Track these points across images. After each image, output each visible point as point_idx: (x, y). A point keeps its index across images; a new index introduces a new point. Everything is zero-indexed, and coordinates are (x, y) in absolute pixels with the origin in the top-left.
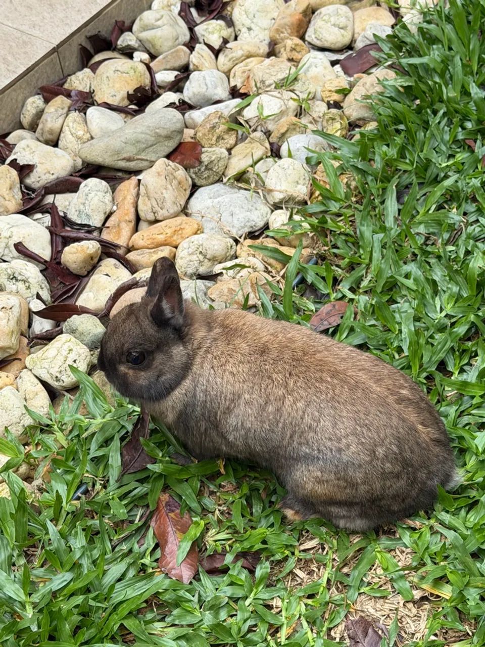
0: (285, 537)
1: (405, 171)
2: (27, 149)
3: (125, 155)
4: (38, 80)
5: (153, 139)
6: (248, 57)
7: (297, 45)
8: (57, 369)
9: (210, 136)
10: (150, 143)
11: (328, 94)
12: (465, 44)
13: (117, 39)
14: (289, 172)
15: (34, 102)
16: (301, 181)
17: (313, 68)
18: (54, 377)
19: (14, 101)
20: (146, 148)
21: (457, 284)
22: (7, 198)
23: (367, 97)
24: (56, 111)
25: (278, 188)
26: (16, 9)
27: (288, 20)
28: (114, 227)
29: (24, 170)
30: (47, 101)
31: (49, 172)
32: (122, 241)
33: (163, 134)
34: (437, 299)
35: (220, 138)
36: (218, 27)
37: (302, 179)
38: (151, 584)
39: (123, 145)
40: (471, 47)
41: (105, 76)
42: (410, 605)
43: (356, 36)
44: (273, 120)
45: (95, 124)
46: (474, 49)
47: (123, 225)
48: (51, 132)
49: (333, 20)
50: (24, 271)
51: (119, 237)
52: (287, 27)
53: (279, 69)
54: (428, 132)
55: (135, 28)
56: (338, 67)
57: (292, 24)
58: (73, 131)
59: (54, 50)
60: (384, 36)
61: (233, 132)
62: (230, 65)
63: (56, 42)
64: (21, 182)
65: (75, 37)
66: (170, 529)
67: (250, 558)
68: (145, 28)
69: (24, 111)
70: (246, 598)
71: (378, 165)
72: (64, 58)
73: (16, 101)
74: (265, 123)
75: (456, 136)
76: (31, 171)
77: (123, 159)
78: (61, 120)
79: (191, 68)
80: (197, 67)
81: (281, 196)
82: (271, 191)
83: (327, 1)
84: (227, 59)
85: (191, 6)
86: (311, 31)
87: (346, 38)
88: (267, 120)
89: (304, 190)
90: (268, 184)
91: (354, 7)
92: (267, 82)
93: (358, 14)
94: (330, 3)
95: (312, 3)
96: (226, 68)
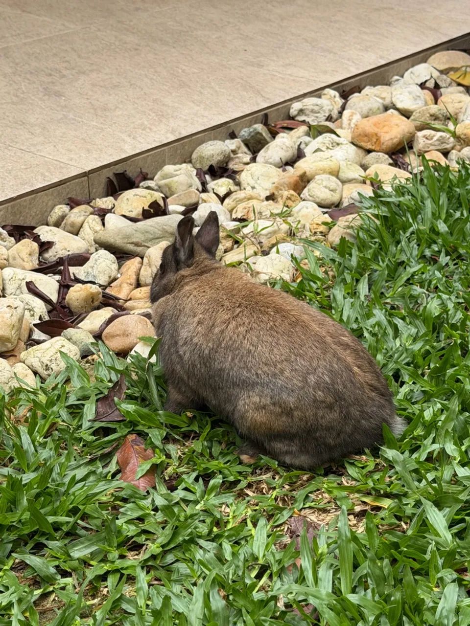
0: (240, 468)
1: (376, 271)
2: (50, 232)
3: (134, 240)
4: (68, 194)
5: (160, 232)
6: (249, 199)
7: (292, 195)
8: (48, 358)
10: (157, 236)
11: (315, 226)
12: (436, 201)
13: (140, 182)
14: (275, 262)
15: (61, 208)
16: (286, 271)
17: (305, 209)
18: (44, 365)
19: (44, 204)
20: (153, 239)
21: (416, 327)
22: (26, 260)
23: (349, 227)
24: (80, 212)
25: (264, 271)
26: (58, 150)
27: (286, 180)
28: (116, 287)
29: (45, 246)
30: (72, 208)
31: (66, 249)
32: (122, 295)
33: (169, 231)
34: (398, 340)
36: (226, 183)
37: (286, 270)
38: (109, 486)
39: (134, 232)
40: (441, 202)
41: (125, 198)
42: (352, 517)
43: (343, 200)
44: (266, 235)
45: (111, 223)
46: (443, 203)
47: (125, 285)
48: (73, 225)
49: (324, 183)
50: (31, 302)
51: (119, 292)
52: (285, 186)
53: (277, 208)
54: (399, 246)
55: (156, 178)
56: (326, 215)
57: (290, 183)
58: (92, 226)
59: (85, 174)
60: (367, 197)
61: (230, 239)
62: (233, 204)
63: (88, 168)
64: (40, 254)
65: (105, 171)
66: (134, 455)
67: (206, 477)
68: (164, 177)
69: (51, 214)
70: (197, 502)
71: (354, 262)
72: (92, 185)
73: (47, 204)
74: (259, 237)
75: (423, 252)
76: (50, 247)
77: (132, 243)
78: (82, 218)
79: (200, 202)
80: (205, 201)
81: (267, 277)
82: (258, 273)
83: (321, 172)
84: (232, 200)
85: (205, 173)
86: (305, 191)
87: (335, 198)
88: (261, 235)
89: (287, 277)
90: (257, 268)
91: (344, 182)
92: (264, 214)
93: (347, 186)
94: (323, 173)
95: (308, 173)
96: (230, 207)
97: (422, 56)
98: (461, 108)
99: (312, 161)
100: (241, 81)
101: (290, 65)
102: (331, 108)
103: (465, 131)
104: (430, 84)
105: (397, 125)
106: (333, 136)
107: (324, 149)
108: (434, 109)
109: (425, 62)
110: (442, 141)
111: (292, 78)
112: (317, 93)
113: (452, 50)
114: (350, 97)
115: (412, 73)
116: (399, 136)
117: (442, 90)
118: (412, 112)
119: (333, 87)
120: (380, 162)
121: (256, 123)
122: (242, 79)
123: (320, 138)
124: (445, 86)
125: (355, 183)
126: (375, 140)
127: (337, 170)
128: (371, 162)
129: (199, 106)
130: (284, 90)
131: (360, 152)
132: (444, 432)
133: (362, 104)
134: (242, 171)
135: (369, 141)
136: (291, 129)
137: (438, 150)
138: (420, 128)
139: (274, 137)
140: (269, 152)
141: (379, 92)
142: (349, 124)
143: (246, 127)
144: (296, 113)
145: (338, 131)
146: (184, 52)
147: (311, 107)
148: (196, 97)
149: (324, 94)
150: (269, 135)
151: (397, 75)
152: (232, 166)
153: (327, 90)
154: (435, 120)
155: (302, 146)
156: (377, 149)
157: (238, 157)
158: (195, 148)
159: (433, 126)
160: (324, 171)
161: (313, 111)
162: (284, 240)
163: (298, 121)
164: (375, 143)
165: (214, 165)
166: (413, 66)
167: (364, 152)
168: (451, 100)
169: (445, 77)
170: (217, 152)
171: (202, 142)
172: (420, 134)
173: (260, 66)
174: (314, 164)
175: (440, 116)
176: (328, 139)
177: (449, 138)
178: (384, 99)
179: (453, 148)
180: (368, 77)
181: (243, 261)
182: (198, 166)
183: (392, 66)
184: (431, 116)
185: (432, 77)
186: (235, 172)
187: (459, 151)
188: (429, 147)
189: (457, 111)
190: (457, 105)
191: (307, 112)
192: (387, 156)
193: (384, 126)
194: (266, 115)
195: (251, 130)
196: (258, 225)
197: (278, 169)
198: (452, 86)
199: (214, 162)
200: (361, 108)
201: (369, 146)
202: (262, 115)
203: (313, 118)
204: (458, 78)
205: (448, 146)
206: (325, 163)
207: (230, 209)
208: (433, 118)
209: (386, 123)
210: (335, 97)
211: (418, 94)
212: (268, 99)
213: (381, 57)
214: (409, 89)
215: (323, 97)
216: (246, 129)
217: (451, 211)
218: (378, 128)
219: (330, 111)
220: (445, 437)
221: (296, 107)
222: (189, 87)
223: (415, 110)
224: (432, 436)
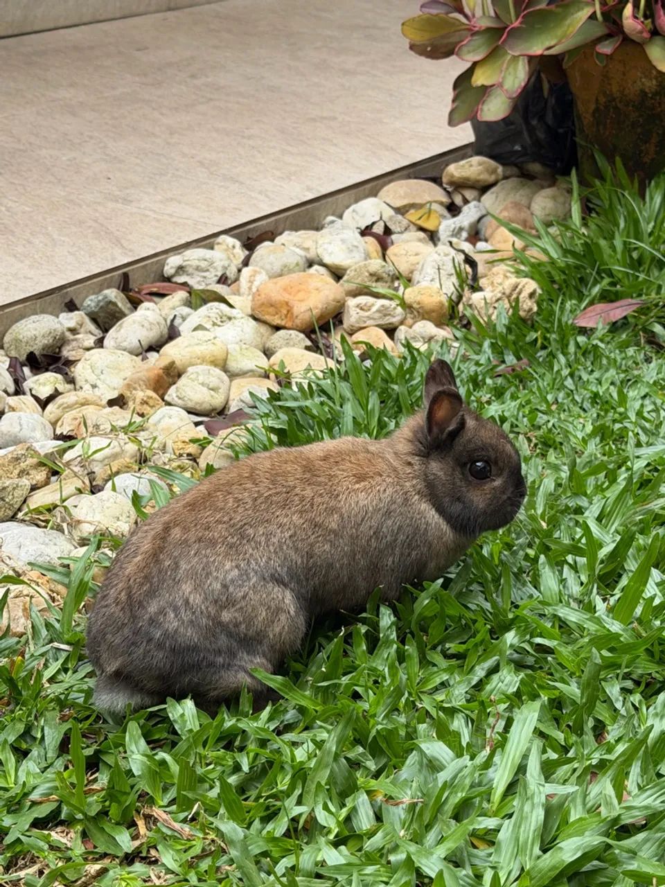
6: (83, 405)
7: (150, 398)
9: (11, 467)
11: (181, 445)
12: (362, 404)
14: (108, 504)
16: (124, 518)
17: (167, 419)
25: (89, 519)
27: (143, 375)
35: (23, 473)
36: (52, 379)
37: (124, 516)
40: (370, 407)
43: (230, 402)
44: (101, 461)
49: (201, 379)
52: (141, 383)
53: (121, 417)
56: (201, 428)
57: (149, 380)
60: (261, 398)
61: (43, 468)
62: (58, 412)
74: (89, 463)
79: (6, 410)
80: (13, 409)
81: (92, 529)
82: (79, 522)
83: (199, 361)
84: (56, 406)
85: (23, 365)
86: (172, 390)
87: (217, 400)
88: (93, 460)
89: (124, 527)
90: (78, 514)
91: (233, 376)
92: (102, 427)
93: (237, 382)
94: (201, 364)
95: (178, 363)
96: (53, 417)
97: (370, 187)
98: (418, 263)
99: (186, 344)
100: (94, 225)
101: (172, 199)
102: (226, 263)
103: (418, 298)
104: (379, 229)
105: (317, 289)
106: (223, 306)
107: (208, 326)
108: (376, 264)
109: (375, 195)
110: (384, 312)
111: (174, 219)
112: (207, 241)
113: (416, 178)
114: (258, 247)
115: (354, 211)
116: (320, 306)
117: (393, 237)
118: (345, 270)
119: (232, 233)
120: (292, 343)
121: (108, 287)
122: (96, 221)
123: (203, 310)
124: (399, 230)
125: (250, 376)
126: (285, 312)
127: (224, 356)
128: (278, 345)
129: (22, 262)
130: (158, 238)
131: (263, 329)
132: (314, 786)
133: (272, 258)
134: (79, 360)
135: (277, 314)
136: (163, 296)
137: (378, 326)
138: (355, 294)
139: (136, 308)
140: (122, 331)
141: (300, 240)
142: (250, 288)
143: (93, 294)
144: (172, 271)
145: (231, 299)
146: (16, 182)
147: (195, 263)
148: (20, 249)
149: (218, 244)
150: (129, 305)
151: (333, 215)
152: (67, 353)
153: (223, 237)
154: (377, 280)
155: (177, 322)
156: (289, 324)
157: (76, 340)
158: (10, 327)
159: (375, 290)
160: (203, 360)
161: (198, 269)
162: (127, 469)
163: (176, 283)
164: (286, 316)
165: (37, 353)
166: (356, 201)
167: (270, 329)
168: (405, 252)
169: (400, 217)
170: (43, 332)
171: (22, 316)
172: (352, 302)
173: (127, 201)
174: (187, 349)
175: (384, 275)
176: (214, 310)
177: (395, 308)
178: (307, 249)
179: (402, 323)
180: (287, 217)
181: (59, 504)
182: (13, 354)
183: (324, 201)
184: (371, 275)
185: (381, 218)
186: (69, 363)
187: (410, 327)
188: (365, 322)
189: (412, 268)
190: (413, 259)
191: (190, 270)
192: (302, 336)
193: (299, 291)
194: (126, 276)
195: (100, 298)
196: (89, 445)
197: (134, 357)
198: (410, 231)
199: (37, 348)
200: (271, 264)
201: (277, 321)
202: (119, 275)
203: (199, 279)
204: (420, 219)
205: (395, 320)
206: (206, 347)
207: (53, 420)
208: (375, 278)
209: (303, 287)
210: (234, 247)
211: (356, 244)
212: (131, 250)
213: (309, 189)
214: (341, 236)
215: (216, 247)
216: (93, 297)
217: (386, 419)
218: (290, 294)
219: (225, 268)
220: (316, 795)
221: (173, 262)
222: (13, 233)
223: (349, 267)
224: (297, 792)
